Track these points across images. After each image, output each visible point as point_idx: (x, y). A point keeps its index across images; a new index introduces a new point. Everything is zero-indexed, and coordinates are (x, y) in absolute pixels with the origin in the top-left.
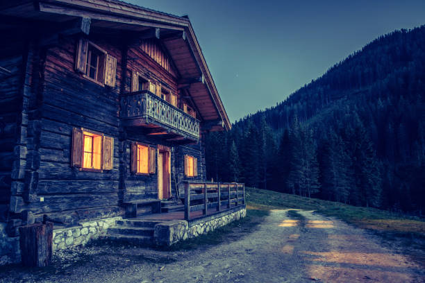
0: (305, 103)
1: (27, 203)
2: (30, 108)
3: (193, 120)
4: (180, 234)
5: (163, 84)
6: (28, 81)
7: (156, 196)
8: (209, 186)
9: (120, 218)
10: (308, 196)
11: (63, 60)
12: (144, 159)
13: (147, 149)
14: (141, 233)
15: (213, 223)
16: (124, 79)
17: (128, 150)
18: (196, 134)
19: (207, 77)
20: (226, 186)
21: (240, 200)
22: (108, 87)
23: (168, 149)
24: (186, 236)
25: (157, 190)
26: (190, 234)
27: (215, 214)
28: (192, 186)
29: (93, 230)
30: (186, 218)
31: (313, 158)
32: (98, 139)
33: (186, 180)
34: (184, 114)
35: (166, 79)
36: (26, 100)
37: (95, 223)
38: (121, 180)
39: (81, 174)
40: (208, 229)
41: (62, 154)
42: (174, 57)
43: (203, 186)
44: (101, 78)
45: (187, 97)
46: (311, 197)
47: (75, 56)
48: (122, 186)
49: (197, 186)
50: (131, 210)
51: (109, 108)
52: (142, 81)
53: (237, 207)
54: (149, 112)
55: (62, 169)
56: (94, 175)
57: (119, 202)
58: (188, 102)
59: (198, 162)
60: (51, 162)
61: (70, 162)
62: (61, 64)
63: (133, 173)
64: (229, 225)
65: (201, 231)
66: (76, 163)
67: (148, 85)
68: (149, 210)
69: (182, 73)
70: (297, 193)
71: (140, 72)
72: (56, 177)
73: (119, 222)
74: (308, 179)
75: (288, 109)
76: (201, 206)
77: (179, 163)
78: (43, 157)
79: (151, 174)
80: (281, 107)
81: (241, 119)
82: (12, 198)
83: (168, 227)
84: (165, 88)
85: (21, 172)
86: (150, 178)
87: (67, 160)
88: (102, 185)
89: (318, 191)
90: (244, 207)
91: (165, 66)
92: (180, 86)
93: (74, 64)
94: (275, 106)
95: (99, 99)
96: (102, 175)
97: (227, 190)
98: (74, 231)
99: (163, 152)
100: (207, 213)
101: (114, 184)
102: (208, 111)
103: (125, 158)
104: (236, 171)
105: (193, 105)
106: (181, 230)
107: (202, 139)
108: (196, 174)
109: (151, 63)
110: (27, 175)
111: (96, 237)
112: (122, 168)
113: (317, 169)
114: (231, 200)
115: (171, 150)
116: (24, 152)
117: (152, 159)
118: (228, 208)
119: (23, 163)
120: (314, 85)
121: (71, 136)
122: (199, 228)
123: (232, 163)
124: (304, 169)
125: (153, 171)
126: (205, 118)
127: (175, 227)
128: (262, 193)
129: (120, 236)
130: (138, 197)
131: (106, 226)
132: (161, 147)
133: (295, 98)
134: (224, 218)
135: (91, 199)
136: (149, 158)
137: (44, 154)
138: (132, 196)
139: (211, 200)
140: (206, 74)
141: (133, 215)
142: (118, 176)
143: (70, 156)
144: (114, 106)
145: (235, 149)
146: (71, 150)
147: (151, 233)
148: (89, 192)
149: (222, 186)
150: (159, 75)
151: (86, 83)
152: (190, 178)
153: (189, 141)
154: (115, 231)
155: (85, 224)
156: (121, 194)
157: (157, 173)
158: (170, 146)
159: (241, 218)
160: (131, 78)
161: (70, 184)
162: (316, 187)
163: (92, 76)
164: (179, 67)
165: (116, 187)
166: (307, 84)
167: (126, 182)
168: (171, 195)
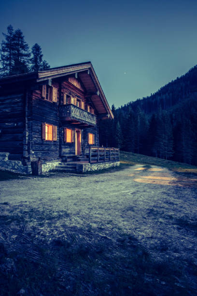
0: (171, 94)
1: (29, 153)
2: (28, 116)
3: (92, 115)
4: (87, 168)
5: (77, 97)
6: (27, 105)
7: (74, 153)
8: (100, 149)
9: (60, 162)
10: (165, 159)
11: (37, 93)
12: (69, 135)
13: (70, 130)
14: (70, 168)
15: (102, 166)
16: (60, 98)
17: (63, 131)
18: (94, 123)
19: (100, 92)
20: (109, 149)
21: (116, 157)
22: (54, 103)
23: (80, 130)
24: (89, 170)
25: (75, 150)
26: (91, 169)
27: (102, 162)
28: (92, 148)
29: (50, 166)
30: (90, 162)
31: (170, 134)
32: (51, 127)
33: (89, 146)
34: (88, 113)
35: (79, 93)
36: (27, 113)
37: (51, 164)
38: (60, 145)
39: (45, 143)
40: (99, 168)
41: (38, 134)
42: (83, 81)
43: (97, 149)
44: (51, 99)
45: (90, 102)
46: (168, 159)
47: (41, 91)
48: (60, 148)
49: (94, 149)
50: (64, 159)
51: (55, 112)
52: (68, 97)
53: (114, 160)
54: (73, 114)
55: (39, 141)
56: (49, 143)
57: (59, 155)
58: (90, 105)
59: (95, 136)
60: (36, 138)
61: (42, 138)
62: (36, 95)
63: (65, 142)
64: (109, 168)
65: (96, 169)
66: (43, 138)
67: (71, 99)
68: (72, 159)
69: (87, 89)
70: (159, 157)
71: (67, 92)
72: (37, 144)
73: (60, 164)
74: (166, 148)
75: (158, 98)
76: (96, 158)
77: (85, 138)
78: (33, 136)
79: (72, 143)
80: (153, 96)
81: (125, 105)
82: (24, 152)
83: (82, 165)
84: (78, 98)
85: (27, 141)
86: (72, 145)
87: (40, 137)
88: (53, 147)
89: (172, 155)
90: (118, 161)
91: (78, 87)
92: (86, 96)
93: (41, 94)
94: (150, 95)
95: (51, 109)
96: (52, 143)
97: (109, 151)
98: (44, 166)
99: (78, 132)
100: (99, 161)
101: (57, 147)
102: (101, 109)
103: (62, 135)
104: (120, 141)
105: (93, 106)
106: (87, 167)
107: (97, 124)
108: (94, 143)
109: (72, 87)
110: (29, 143)
111: (52, 169)
112: (60, 140)
113: (172, 141)
114: (111, 157)
115: (81, 131)
116: (27, 134)
117: (73, 136)
118: (109, 161)
119: (27, 138)
120: (178, 81)
121: (41, 126)
122: (95, 167)
123: (117, 136)
124: (164, 141)
125: (73, 141)
126: (100, 112)
127: (85, 165)
128: (135, 156)
129: (61, 169)
130: (67, 153)
131: (55, 165)
132: (76, 129)
133: (164, 90)
134: (107, 165)
135: (49, 153)
136: (71, 135)
137: (34, 134)
138: (64, 153)
139: (101, 156)
140: (100, 90)
141: (66, 161)
142: (58, 144)
143: (41, 135)
144: (56, 111)
145: (119, 127)
146: (42, 132)
147: (75, 168)
148: (48, 150)
149: (107, 149)
150: (75, 92)
151: (46, 102)
152: (91, 145)
153: (91, 126)
154: (59, 167)
155: (48, 164)
156: (60, 151)
157: (75, 143)
158: (81, 129)
159: (116, 166)
160: (63, 96)
161: (42, 147)
162: (170, 153)
163: (47, 98)
164: (86, 87)
165: (58, 148)
166: (174, 80)
167: (62, 146)
168: (81, 153)
